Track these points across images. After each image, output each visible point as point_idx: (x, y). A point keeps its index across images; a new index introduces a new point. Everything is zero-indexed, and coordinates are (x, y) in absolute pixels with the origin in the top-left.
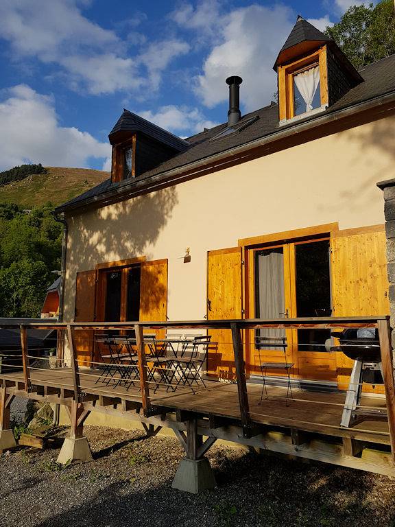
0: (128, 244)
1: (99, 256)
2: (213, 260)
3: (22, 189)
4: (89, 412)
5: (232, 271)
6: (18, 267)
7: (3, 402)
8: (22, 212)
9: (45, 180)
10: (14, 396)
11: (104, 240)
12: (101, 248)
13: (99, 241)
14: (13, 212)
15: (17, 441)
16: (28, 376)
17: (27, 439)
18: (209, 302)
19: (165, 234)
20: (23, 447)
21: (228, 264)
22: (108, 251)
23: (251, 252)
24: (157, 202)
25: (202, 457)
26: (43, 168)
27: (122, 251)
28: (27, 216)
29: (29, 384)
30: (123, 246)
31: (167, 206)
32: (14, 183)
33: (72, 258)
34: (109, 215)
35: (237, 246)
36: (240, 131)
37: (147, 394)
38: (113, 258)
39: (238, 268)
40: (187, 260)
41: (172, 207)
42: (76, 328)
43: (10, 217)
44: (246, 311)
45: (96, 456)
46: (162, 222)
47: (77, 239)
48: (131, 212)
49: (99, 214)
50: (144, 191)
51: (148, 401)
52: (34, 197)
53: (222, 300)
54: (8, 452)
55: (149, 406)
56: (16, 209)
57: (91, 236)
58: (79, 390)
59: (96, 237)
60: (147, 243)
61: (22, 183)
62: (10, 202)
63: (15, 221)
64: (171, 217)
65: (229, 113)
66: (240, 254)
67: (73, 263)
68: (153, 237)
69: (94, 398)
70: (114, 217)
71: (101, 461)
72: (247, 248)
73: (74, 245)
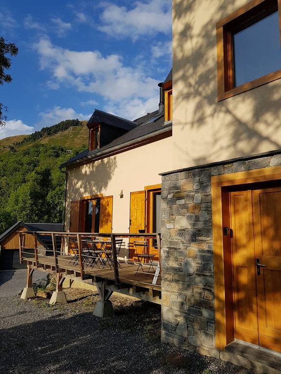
0: (94, 188)
1: (81, 194)
2: (133, 197)
3: (66, 137)
4: (64, 278)
5: (141, 203)
6: (60, 190)
7: (28, 273)
8: (65, 152)
9: (81, 130)
10: (34, 270)
11: (83, 186)
12: (82, 190)
13: (81, 187)
14: (60, 152)
15: (35, 294)
16: (37, 259)
17: (40, 293)
18: (130, 221)
19: (111, 183)
20: (38, 297)
21: (139, 200)
22: (85, 191)
23: (151, 193)
24: (107, 166)
25: (107, 300)
26: (79, 122)
27: (91, 192)
28: (69, 155)
29: (38, 263)
30: (92, 189)
31: (112, 168)
32: (61, 133)
33: (69, 195)
34: (86, 172)
35: (144, 190)
36: (155, 121)
37: (83, 269)
38: (87, 196)
39: (144, 202)
40: (122, 196)
41: (114, 169)
42: (56, 235)
43: (57, 156)
44: (147, 226)
45: (69, 302)
46: (110, 178)
47: (71, 185)
48: (96, 170)
49: (81, 171)
50: (101, 157)
51: (83, 272)
52: (73, 141)
53: (136, 219)
54: (30, 299)
55: (84, 274)
56: (62, 150)
57: (77, 183)
58: (57, 267)
59: (80, 183)
60: (103, 188)
61: (66, 132)
62: (58, 145)
63: (60, 158)
64: (114, 175)
65: (160, 105)
66: (144, 194)
67: (69, 198)
68: (106, 185)
69: (63, 270)
70: (88, 173)
71: (70, 304)
72: (149, 191)
73: (69, 188)
